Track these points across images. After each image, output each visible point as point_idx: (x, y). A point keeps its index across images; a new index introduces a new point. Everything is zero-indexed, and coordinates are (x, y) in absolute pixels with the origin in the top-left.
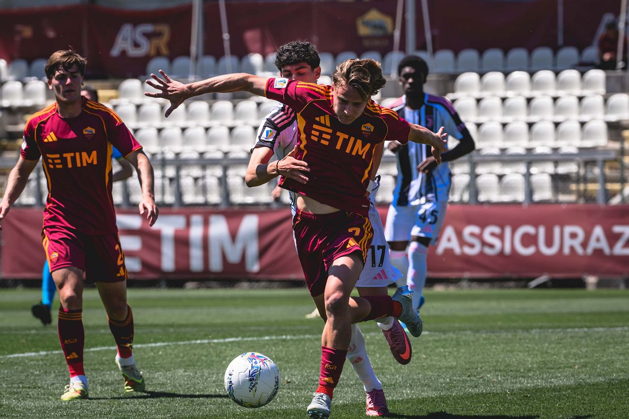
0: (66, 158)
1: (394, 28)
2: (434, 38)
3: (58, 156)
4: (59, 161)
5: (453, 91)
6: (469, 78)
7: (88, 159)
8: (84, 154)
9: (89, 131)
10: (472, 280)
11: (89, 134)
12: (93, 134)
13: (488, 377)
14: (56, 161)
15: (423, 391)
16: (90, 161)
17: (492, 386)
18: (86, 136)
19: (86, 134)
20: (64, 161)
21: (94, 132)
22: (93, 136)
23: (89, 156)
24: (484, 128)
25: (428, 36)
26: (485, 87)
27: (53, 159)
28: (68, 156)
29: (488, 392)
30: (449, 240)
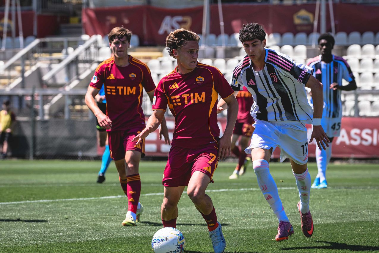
0: (118, 89)
1: (314, 19)
2: (336, 26)
3: (114, 87)
4: (114, 91)
5: (346, 55)
6: (355, 48)
7: (130, 91)
8: (129, 88)
9: (133, 75)
10: (355, 159)
11: (132, 77)
12: (134, 77)
13: (363, 212)
14: (113, 90)
15: (328, 220)
16: (131, 92)
17: (365, 217)
18: (131, 78)
19: (131, 77)
20: (117, 90)
21: (135, 76)
22: (134, 78)
23: (131, 89)
24: (363, 76)
25: (333, 24)
26: (363, 53)
27: (111, 89)
28: (120, 88)
29: (363, 221)
30: (343, 137)
